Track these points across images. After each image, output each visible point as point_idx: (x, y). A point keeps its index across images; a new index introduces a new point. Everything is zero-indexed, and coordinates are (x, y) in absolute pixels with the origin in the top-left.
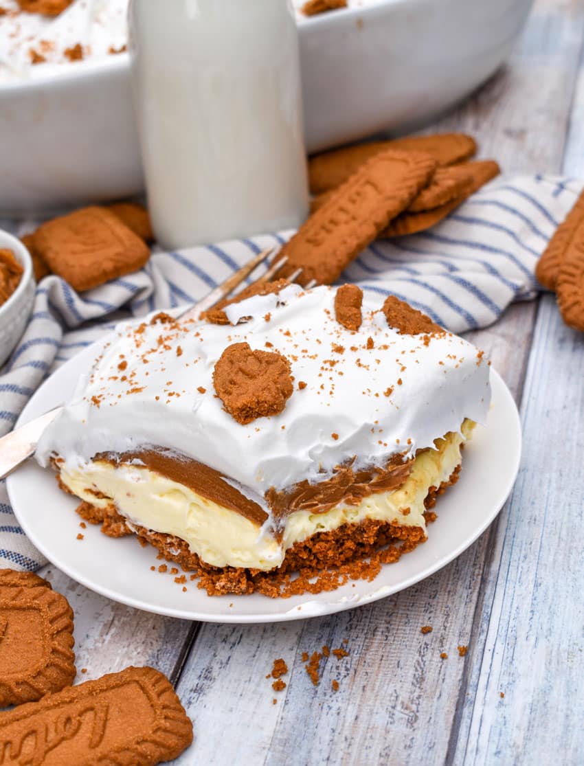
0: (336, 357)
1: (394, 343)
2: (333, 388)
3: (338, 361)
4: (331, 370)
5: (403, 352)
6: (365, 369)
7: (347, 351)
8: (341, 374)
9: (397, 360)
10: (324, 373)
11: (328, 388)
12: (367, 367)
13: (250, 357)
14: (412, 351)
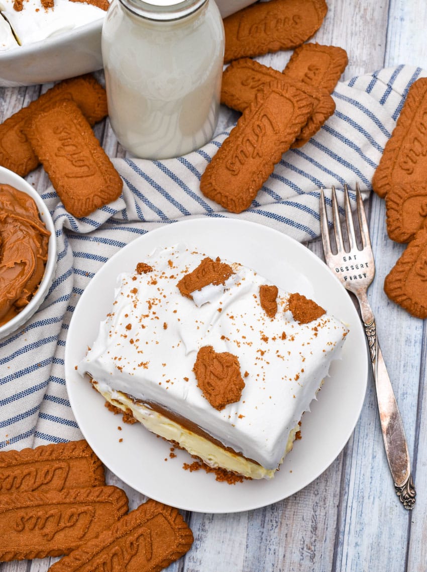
0: (264, 346)
1: (297, 334)
2: (264, 376)
3: (265, 351)
4: (262, 359)
5: (303, 345)
6: (282, 359)
7: (270, 340)
8: (268, 363)
9: (300, 353)
10: (258, 361)
11: (261, 377)
12: (282, 357)
13: (215, 360)
14: (308, 343)
